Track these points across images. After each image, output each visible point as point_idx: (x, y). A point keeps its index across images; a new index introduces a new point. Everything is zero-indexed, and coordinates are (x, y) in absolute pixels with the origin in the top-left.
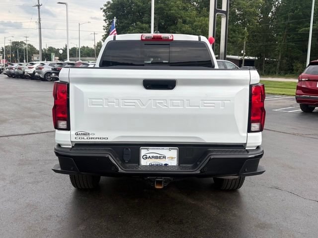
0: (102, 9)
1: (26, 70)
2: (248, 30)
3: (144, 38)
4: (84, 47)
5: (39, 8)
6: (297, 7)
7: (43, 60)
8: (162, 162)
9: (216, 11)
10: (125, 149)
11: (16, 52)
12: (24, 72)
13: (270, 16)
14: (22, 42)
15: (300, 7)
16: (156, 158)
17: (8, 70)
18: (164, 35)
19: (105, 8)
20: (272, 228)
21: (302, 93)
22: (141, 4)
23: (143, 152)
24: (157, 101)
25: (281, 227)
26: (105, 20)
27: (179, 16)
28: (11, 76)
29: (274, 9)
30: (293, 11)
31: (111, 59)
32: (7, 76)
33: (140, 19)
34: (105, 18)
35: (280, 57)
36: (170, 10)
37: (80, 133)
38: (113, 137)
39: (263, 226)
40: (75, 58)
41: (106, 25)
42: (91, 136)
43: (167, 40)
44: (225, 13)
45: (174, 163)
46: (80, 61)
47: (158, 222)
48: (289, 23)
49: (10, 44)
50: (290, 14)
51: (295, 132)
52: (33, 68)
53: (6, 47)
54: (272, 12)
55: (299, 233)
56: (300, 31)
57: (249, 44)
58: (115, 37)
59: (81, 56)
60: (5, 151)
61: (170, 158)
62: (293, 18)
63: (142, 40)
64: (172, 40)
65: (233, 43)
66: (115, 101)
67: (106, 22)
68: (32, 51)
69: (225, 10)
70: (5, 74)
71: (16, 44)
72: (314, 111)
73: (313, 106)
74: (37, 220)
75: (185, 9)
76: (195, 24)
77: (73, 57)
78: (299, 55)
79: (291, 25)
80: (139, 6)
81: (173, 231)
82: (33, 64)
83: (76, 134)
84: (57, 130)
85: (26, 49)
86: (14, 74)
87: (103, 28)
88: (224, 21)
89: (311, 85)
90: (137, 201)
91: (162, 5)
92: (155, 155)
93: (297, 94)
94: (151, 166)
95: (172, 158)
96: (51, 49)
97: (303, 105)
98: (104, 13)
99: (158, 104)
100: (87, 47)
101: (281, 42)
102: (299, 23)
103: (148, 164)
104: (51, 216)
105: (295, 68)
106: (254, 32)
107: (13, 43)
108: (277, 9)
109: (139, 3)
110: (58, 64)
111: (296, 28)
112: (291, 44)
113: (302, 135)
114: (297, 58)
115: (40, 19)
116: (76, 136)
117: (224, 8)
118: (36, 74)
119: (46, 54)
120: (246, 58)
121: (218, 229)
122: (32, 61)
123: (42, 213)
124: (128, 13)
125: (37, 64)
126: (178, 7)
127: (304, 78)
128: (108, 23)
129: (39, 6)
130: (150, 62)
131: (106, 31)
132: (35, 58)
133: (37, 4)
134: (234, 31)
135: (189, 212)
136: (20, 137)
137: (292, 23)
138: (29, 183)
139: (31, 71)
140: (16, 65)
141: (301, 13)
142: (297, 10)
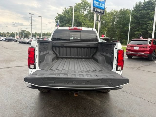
1: (26, 41)
2: (107, 28)
3: (70, 29)
4: (48, 33)
5: (31, 18)
7: (33, 37)
9: (96, 21)
11: (23, 34)
12: (25, 42)
13: (114, 23)
14: (25, 31)
15: (125, 20)
17: (19, 40)
18: (78, 28)
19: (56, 19)
20: (125, 112)
21: (128, 51)
22: (69, 18)
25: (129, 112)
26: (56, 23)
27: (83, 22)
28: (20, 43)
29: (116, 21)
30: (123, 22)
31: (56, 37)
32: (19, 43)
33: (68, 23)
34: (55, 22)
35: (118, 38)
36: (79, 20)
39: (121, 111)
40: (44, 37)
43: (80, 30)
44: (100, 21)
46: (46, 38)
47: (75, 109)
48: (121, 26)
49: (21, 31)
50: (121, 23)
51: (127, 66)
52: (28, 40)
53: (19, 32)
54: (115, 22)
55: (137, 114)
56: (125, 29)
57: (107, 33)
58: (58, 28)
59: (47, 36)
60: (12, 74)
62: (123, 24)
63: (69, 29)
64: (82, 30)
65: (102, 32)
68: (29, 34)
69: (100, 20)
70: (18, 42)
71: (23, 31)
72: (132, 58)
73: (132, 56)
74: (21, 108)
75: (85, 20)
76: (88, 25)
77: (44, 36)
78: (124, 37)
79: (122, 27)
80: (68, 18)
81: (82, 114)
82: (28, 38)
84: (30, 69)
85: (26, 33)
86: (21, 42)
87: (55, 26)
88: (99, 24)
89: (132, 48)
90: (66, 98)
91: (76, 18)
93: (126, 52)
96: (36, 33)
97: (129, 56)
98: (55, 20)
100: (49, 33)
101: (118, 32)
102: (125, 26)
104: (27, 106)
105: (123, 42)
106: (109, 29)
107: (22, 31)
108: (117, 21)
109: (68, 17)
110: (38, 39)
111: (123, 28)
112: (122, 33)
113: (129, 68)
114: (124, 38)
115: (31, 22)
117: (99, 20)
118: (30, 42)
119: (34, 35)
120: (106, 38)
121: (102, 113)
122: (29, 37)
123: (23, 105)
124: (64, 21)
125: (30, 39)
126: (82, 19)
127: (129, 46)
130: (72, 38)
132: (30, 36)
133: (31, 16)
134: (102, 28)
135: (89, 103)
136: (20, 67)
137: (122, 26)
138: (20, 89)
139: (28, 41)
140: (22, 39)
141: (125, 23)
142: (124, 21)
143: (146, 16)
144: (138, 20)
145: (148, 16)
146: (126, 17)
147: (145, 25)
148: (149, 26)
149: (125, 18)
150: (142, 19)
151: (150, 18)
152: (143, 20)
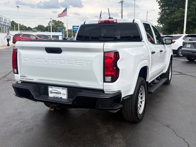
0: (157, 1)
5: (122, 4)
8: (59, 96)
10: (41, 87)
16: (57, 93)
23: (50, 89)
24: (52, 60)
37: (22, 76)
38: (35, 79)
41: (160, 11)
42: (26, 78)
45: (65, 97)
61: (63, 94)
63: (99, 23)
66: (33, 59)
67: (160, 10)
87: (159, 13)
92: (56, 91)
94: (54, 97)
95: (64, 94)
99: (53, 62)
115: (122, 10)
116: (20, 77)
128: (161, 10)
129: (122, 2)
131: (160, 15)
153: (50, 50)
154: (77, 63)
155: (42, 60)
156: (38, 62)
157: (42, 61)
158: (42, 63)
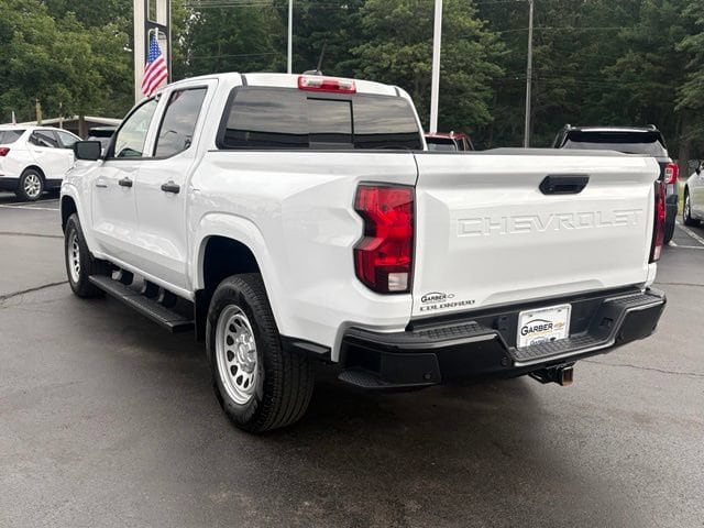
3: (305, 85)
6: (233, 30)
8: (547, 335)
9: (148, 26)
10: (500, 320)
13: (180, 40)
15: (238, 30)
16: (540, 328)
23: (525, 319)
24: (562, 217)
29: (187, 29)
30: (227, 36)
37: (430, 296)
38: (483, 296)
42: (448, 301)
43: (346, 90)
44: (164, 29)
48: (220, 59)
50: (221, 41)
58: (244, 80)
61: (559, 326)
62: (228, 48)
63: (300, 88)
64: (354, 92)
66: (501, 221)
69: (165, 25)
83: (424, 299)
92: (538, 324)
95: (562, 325)
99: (562, 223)
103: (529, 344)
108: (195, 29)
116: (421, 304)
117: (162, 20)
137: (227, 59)
141: (241, 42)
142: (234, 35)
143: (338, 15)
144: (302, 36)
145: (348, 19)
146: (242, 14)
147: (341, 63)
148: (357, 68)
149: (239, 19)
150: (322, 30)
151: (360, 29)
152: (327, 37)
153: (556, 185)
154: (625, 219)
155: (530, 222)
156: (517, 229)
157: (529, 225)
158: (528, 231)
